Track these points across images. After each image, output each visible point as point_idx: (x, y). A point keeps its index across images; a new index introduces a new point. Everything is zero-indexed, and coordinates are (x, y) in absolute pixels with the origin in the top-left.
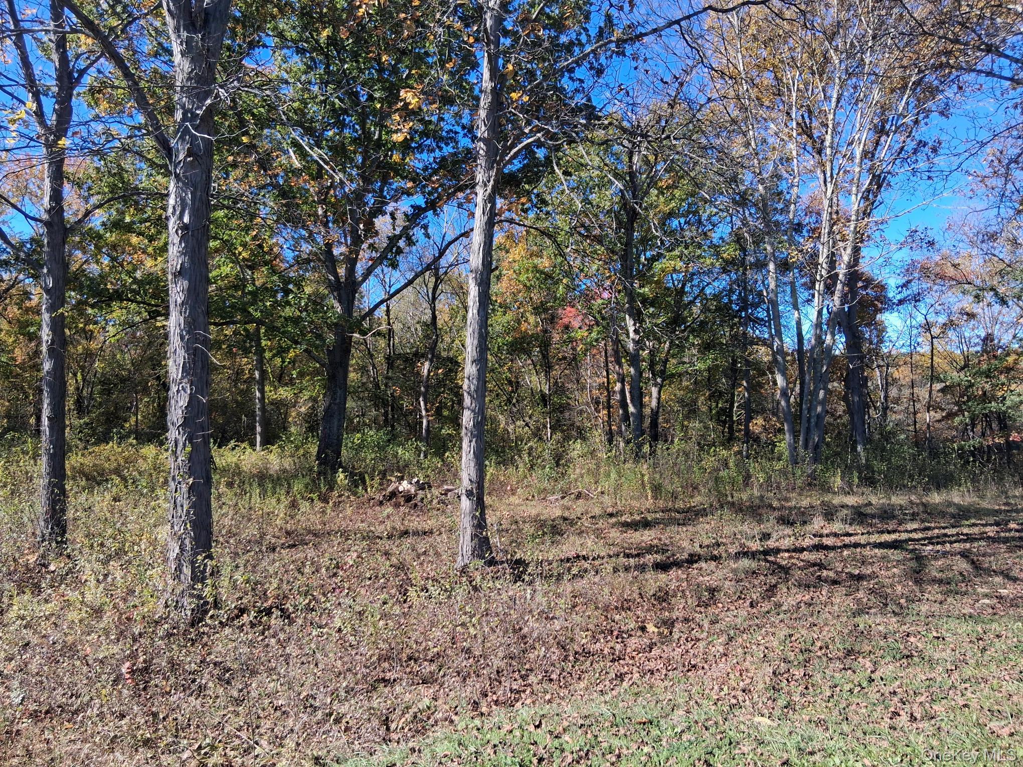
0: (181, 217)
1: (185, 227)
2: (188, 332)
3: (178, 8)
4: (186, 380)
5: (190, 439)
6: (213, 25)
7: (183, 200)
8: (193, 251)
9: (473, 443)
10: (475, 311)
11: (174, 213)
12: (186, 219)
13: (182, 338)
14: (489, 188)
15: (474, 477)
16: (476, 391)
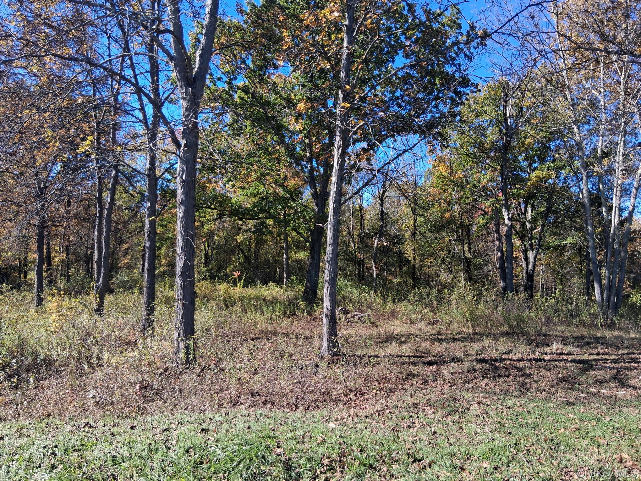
0: (182, 177)
1: (183, 181)
2: (184, 231)
3: (181, 77)
4: (182, 254)
5: (184, 282)
6: (198, 83)
7: (183, 168)
8: (187, 192)
9: (329, 289)
10: (332, 217)
11: (179, 175)
12: (184, 177)
13: (181, 234)
14: (340, 151)
15: (329, 308)
16: (331, 260)
